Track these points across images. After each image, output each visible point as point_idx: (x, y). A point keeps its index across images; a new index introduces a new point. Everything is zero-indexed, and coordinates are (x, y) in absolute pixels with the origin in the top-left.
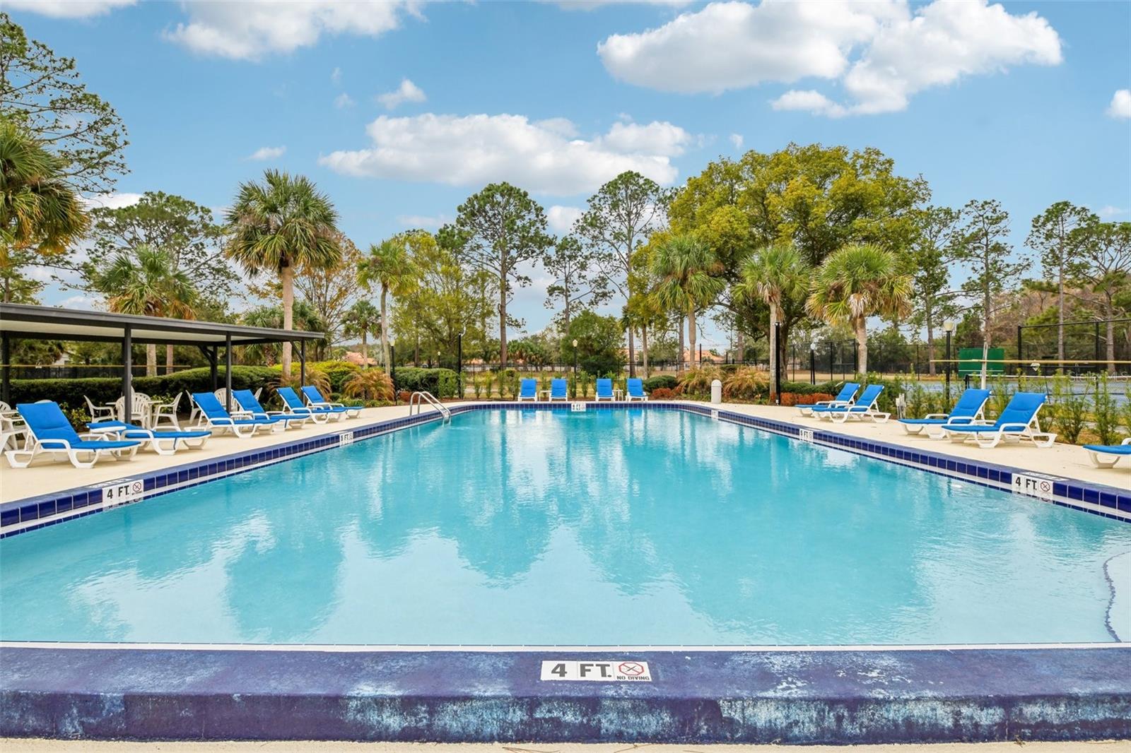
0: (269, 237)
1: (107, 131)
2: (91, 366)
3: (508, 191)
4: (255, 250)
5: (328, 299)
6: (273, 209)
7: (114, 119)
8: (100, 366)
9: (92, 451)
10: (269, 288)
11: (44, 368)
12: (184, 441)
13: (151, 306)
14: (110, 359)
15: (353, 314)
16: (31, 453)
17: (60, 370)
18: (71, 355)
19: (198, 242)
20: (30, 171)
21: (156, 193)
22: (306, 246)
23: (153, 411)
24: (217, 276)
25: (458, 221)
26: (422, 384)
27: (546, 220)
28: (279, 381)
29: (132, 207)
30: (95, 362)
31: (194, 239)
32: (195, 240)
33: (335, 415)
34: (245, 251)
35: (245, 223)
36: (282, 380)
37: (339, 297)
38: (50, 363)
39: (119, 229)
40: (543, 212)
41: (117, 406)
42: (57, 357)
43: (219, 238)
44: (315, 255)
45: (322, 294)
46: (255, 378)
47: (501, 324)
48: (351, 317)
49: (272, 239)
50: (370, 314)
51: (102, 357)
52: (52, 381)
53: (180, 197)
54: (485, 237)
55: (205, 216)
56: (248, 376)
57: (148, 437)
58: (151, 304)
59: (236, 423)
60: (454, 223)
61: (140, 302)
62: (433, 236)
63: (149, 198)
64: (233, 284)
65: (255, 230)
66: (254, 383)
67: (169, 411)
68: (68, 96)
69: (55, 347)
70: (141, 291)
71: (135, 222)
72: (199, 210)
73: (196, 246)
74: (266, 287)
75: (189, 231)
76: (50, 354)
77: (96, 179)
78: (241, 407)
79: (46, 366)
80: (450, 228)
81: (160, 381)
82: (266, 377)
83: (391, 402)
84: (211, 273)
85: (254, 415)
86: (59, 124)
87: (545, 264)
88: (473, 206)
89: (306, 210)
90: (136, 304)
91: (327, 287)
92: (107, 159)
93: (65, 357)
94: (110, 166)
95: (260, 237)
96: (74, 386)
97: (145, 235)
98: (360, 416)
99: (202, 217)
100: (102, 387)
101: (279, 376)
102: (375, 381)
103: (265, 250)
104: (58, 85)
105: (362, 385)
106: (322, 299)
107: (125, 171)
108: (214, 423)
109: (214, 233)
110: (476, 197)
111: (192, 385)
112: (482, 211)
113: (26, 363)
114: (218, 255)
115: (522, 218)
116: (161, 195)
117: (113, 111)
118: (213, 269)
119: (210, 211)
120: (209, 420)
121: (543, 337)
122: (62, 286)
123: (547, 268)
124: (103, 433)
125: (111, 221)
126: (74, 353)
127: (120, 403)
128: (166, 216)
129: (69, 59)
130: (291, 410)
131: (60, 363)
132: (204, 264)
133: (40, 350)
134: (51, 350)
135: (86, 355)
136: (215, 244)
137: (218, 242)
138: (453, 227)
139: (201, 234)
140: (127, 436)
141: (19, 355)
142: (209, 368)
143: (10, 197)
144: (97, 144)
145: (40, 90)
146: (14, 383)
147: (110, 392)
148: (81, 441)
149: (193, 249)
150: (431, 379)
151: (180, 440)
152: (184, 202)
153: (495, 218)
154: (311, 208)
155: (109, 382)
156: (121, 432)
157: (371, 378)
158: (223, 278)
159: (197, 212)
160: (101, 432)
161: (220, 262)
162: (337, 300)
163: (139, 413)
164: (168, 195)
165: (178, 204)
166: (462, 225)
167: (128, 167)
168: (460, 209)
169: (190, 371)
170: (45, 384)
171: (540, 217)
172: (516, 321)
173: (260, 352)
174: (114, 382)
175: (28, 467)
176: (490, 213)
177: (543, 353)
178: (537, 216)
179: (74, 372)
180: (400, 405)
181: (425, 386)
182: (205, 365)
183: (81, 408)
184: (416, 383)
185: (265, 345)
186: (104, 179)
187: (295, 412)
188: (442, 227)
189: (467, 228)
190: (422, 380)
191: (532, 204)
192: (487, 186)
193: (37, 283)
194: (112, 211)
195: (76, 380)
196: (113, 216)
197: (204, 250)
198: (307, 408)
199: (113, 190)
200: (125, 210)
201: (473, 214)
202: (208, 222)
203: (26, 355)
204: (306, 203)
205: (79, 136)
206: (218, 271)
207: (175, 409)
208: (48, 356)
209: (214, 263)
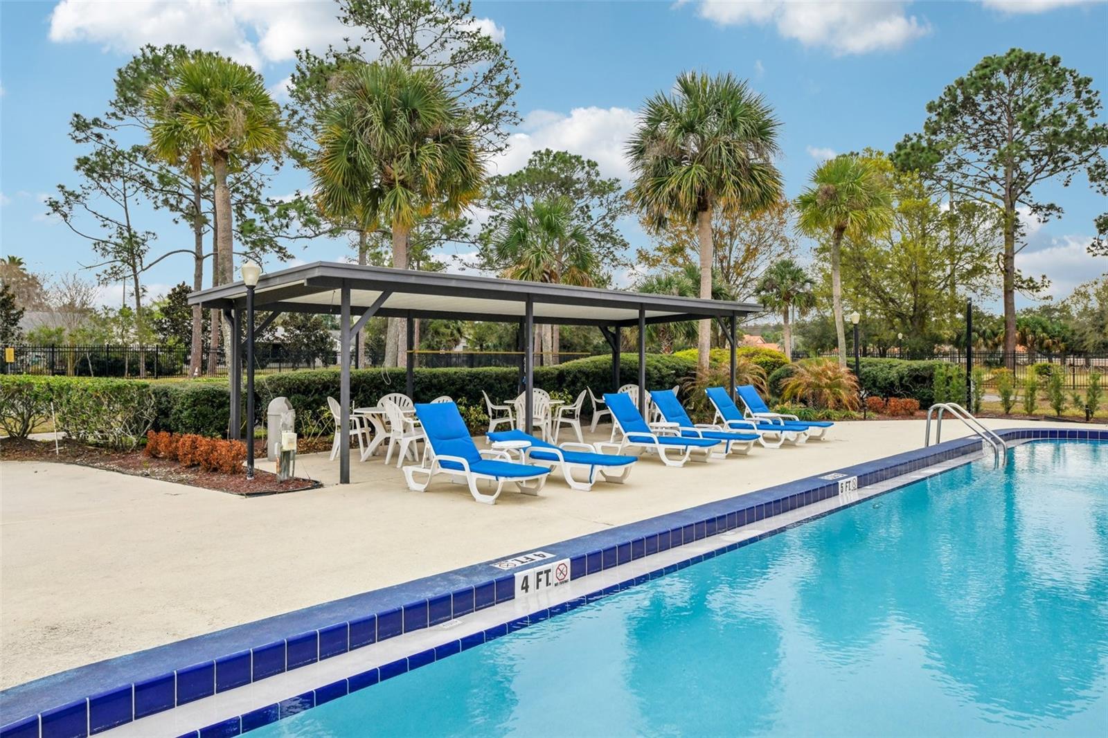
0: (684, 169)
1: (500, 79)
2: (484, 352)
3: (1022, 63)
4: (667, 189)
5: (732, 263)
6: (689, 128)
7: (507, 63)
8: (492, 352)
9: (494, 478)
10: (660, 254)
11: (447, 354)
12: (601, 471)
13: (547, 277)
14: (500, 344)
15: (770, 280)
16: (428, 471)
17: (458, 356)
18: (468, 340)
19: (583, 204)
20: (432, 118)
21: (543, 151)
22: (734, 173)
23: (553, 415)
24: (602, 243)
25: (927, 127)
26: (902, 385)
27: (1096, 99)
28: (695, 375)
29: (521, 171)
30: (488, 347)
31: (580, 201)
32: (581, 203)
33: (790, 435)
34: (654, 191)
35: (654, 152)
36: (698, 373)
37: (745, 260)
38: (450, 349)
39: (510, 198)
40: (1091, 87)
41: (516, 406)
42: (457, 342)
43: (606, 196)
44: (746, 186)
45: (725, 257)
46: (665, 371)
47: (1006, 286)
48: (767, 285)
49: (689, 170)
50: (794, 279)
51: (495, 342)
52: (452, 370)
53: (566, 152)
54: (974, 147)
55: (592, 171)
56: (656, 368)
57: (558, 459)
58: (547, 273)
59: (663, 440)
60: (922, 131)
61: (535, 271)
62: (886, 156)
63: (537, 158)
64: (619, 252)
65: (666, 161)
66: (663, 377)
67: (570, 415)
68: (465, 46)
69: (455, 332)
70: (538, 257)
71: (524, 189)
72: (586, 165)
73: (581, 209)
74: (657, 253)
75: (576, 192)
76: (451, 338)
77: (490, 136)
78: (662, 416)
79: (448, 352)
80: (915, 140)
81: (557, 372)
82: (677, 370)
83: (855, 414)
84: (596, 240)
85: (681, 428)
86: (460, 78)
87: (1093, 179)
88: (955, 99)
89: (734, 123)
90: (532, 274)
91: (731, 245)
92: (500, 110)
93: (463, 342)
94: (504, 118)
95: (672, 168)
96: (474, 376)
97: (533, 203)
98: (825, 437)
99: (588, 173)
100: (501, 378)
101: (695, 369)
102: (830, 378)
103: (679, 188)
104: (458, 36)
105: (809, 385)
106: (725, 264)
107: (517, 120)
108: (632, 439)
109: (600, 190)
110: (961, 83)
111: (591, 379)
112: (969, 104)
113: (433, 349)
114: (604, 218)
115: (1048, 103)
116: (548, 152)
117: (505, 52)
118: (599, 234)
119: (596, 165)
120: (626, 435)
121: (1065, 308)
122: (462, 266)
123: (1093, 183)
124: (502, 450)
125: (502, 190)
126: (470, 337)
127: (520, 401)
128: (553, 177)
129: (466, 4)
130: (726, 423)
131: (459, 349)
132: (589, 230)
133: (443, 334)
134: (452, 334)
135: (480, 340)
136: (602, 204)
137: (604, 202)
138: (920, 137)
139: (586, 196)
140: (532, 456)
141: (428, 340)
142: (610, 356)
143: (415, 151)
144: (492, 97)
145: (442, 45)
146: (418, 372)
147: (505, 386)
148: (480, 459)
149: (579, 213)
150: (917, 376)
151: (598, 468)
152: (571, 157)
153: (994, 113)
154: (739, 119)
155: (505, 373)
156: (525, 449)
157: (824, 373)
158: (609, 245)
159: (583, 168)
160: (504, 450)
161: (606, 226)
162: (743, 263)
163: (539, 417)
164: (554, 152)
165: (565, 162)
166: (934, 133)
167: (520, 115)
168: (931, 108)
169: (588, 360)
170: (445, 374)
171: (1084, 96)
172: (1031, 280)
173: (654, 334)
174: (510, 373)
175: (426, 491)
176: (983, 107)
177: (1068, 334)
178: (1078, 95)
179: (471, 360)
180: (870, 419)
181: (906, 388)
182: (607, 353)
183: (479, 404)
184: (892, 384)
185: (661, 326)
186: (498, 135)
187: (731, 426)
188: (901, 140)
189: (942, 137)
190: (901, 378)
191: (1067, 75)
192: (980, 61)
193: (441, 265)
194: (504, 178)
195: (475, 370)
196: (504, 183)
197: (589, 213)
198: (746, 421)
199: (507, 145)
200: (515, 176)
201: (954, 112)
202: (594, 178)
203: (433, 340)
204: (733, 112)
205: (476, 91)
206: (603, 237)
207: (578, 412)
208: (450, 341)
209: (599, 228)
